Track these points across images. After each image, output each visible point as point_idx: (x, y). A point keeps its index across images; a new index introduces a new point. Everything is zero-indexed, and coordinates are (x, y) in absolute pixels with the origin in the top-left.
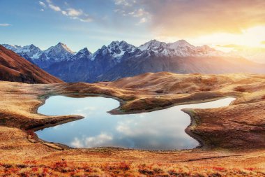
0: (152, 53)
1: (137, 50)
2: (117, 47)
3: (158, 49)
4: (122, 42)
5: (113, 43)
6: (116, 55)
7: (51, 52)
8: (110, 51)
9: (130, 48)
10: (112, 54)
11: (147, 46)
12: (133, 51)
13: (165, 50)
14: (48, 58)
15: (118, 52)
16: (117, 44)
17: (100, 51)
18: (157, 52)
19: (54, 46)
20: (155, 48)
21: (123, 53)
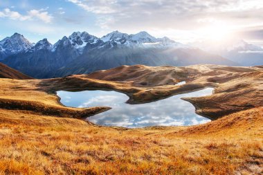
0: (115, 44)
1: (100, 42)
2: (78, 38)
3: (120, 41)
4: (84, 33)
5: (75, 34)
6: (77, 47)
7: (6, 43)
8: (72, 43)
9: (92, 39)
10: (74, 45)
11: (109, 37)
12: (95, 42)
13: (127, 41)
14: (3, 50)
15: (80, 43)
16: (79, 35)
17: (61, 42)
18: (119, 43)
19: (10, 36)
20: (118, 39)
21: (85, 44)
